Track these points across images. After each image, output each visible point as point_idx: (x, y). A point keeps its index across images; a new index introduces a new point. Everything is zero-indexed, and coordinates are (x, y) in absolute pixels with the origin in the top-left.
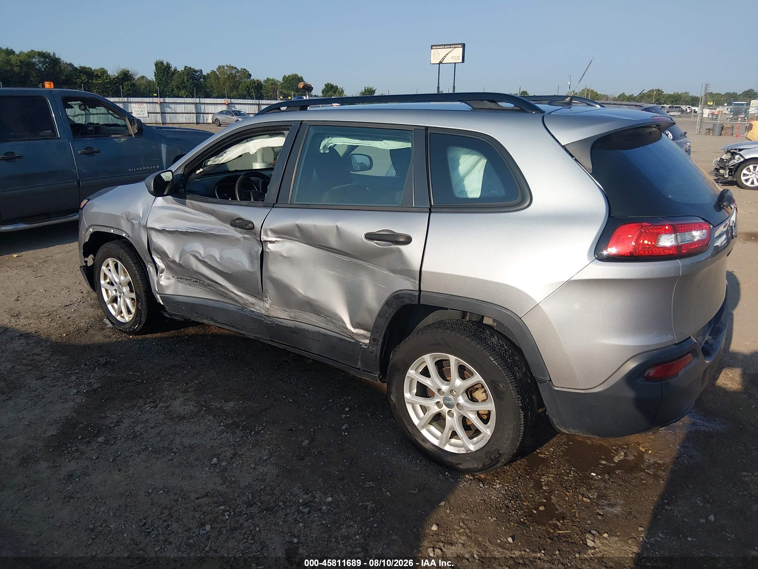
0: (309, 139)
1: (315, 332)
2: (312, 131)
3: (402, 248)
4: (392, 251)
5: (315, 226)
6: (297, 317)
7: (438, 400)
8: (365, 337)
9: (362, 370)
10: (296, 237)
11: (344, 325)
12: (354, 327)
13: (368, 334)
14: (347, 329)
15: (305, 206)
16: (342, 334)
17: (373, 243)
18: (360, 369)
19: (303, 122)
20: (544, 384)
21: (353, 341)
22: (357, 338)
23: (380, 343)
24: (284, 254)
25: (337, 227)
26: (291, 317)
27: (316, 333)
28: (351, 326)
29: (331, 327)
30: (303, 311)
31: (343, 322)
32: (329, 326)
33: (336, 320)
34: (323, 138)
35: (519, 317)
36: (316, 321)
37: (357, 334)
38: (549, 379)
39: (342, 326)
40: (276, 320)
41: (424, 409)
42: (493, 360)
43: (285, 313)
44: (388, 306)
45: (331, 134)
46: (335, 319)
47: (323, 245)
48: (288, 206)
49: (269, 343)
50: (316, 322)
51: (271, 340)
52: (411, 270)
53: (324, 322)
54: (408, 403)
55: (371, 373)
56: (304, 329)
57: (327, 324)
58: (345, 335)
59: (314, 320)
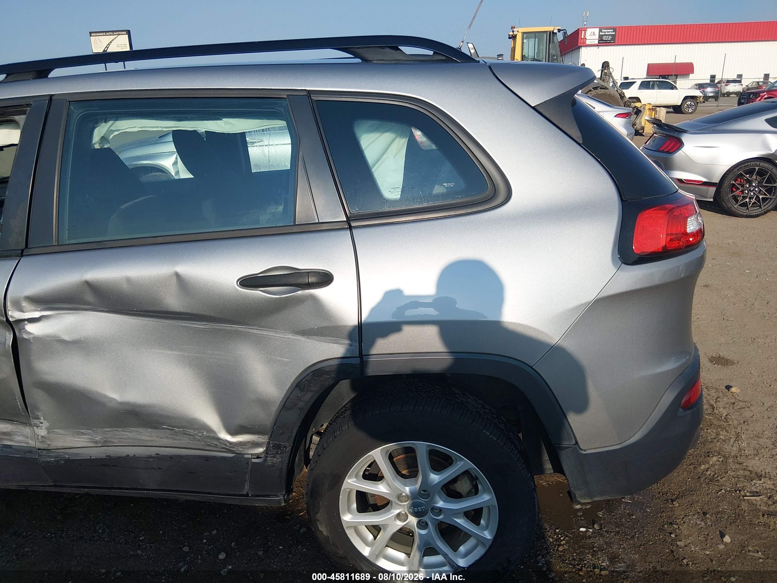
0: (73, 128)
1: (150, 457)
2: (77, 113)
3: (319, 292)
4: (300, 300)
5: (128, 280)
6: (110, 440)
7: (397, 511)
8: (256, 445)
9: (252, 496)
10: (89, 304)
11: (212, 435)
12: (233, 433)
13: (263, 439)
14: (219, 439)
15: (94, 246)
16: (207, 448)
17: (258, 293)
18: (247, 495)
19: (53, 98)
20: (568, 450)
21: (231, 455)
22: (240, 450)
23: (289, 449)
24: (66, 338)
25: (177, 275)
26: (96, 442)
27: (153, 458)
28: (226, 434)
29: (184, 441)
30: (120, 428)
31: (209, 430)
32: (178, 442)
33: (195, 429)
34: (95, 123)
35: (529, 366)
36: (150, 438)
37: (240, 444)
38: (574, 442)
39: (208, 436)
40: (66, 453)
41: (376, 529)
42: (488, 434)
43: (83, 438)
44: (302, 390)
45: (111, 114)
46: (192, 429)
47: (151, 309)
48: (56, 249)
49: (53, 490)
50: (151, 441)
51: (55, 486)
52: (339, 326)
53: (167, 437)
54: (348, 527)
55: (268, 496)
56: (128, 456)
57: (175, 439)
58: (215, 449)
59: (146, 438)
